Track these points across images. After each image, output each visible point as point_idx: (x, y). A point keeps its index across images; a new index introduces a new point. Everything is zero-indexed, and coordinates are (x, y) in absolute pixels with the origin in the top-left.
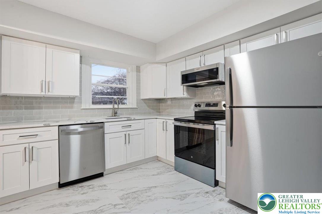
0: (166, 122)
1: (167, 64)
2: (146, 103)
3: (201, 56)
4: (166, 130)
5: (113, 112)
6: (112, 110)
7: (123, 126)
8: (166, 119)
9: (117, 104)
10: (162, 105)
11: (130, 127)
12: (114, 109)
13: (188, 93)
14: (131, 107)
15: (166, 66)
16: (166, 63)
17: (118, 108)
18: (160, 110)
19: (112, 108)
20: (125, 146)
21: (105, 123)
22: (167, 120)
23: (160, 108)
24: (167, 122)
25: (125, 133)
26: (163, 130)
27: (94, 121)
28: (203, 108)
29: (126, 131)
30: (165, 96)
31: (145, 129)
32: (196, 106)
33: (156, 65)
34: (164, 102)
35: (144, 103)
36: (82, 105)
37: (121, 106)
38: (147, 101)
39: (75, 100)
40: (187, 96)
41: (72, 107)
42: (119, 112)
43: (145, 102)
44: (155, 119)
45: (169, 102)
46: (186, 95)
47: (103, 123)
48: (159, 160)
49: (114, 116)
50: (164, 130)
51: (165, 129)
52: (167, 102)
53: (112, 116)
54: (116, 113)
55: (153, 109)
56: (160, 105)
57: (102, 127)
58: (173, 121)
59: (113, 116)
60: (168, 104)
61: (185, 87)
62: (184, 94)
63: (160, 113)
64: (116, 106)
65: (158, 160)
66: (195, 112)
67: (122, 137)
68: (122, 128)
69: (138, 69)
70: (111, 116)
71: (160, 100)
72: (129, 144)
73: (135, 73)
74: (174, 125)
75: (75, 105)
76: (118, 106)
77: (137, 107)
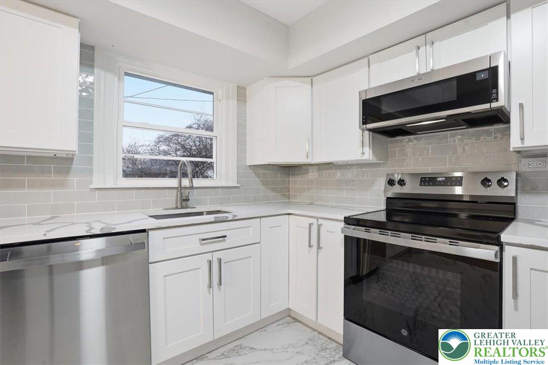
0: (319, 226)
1: (314, 79)
2: (258, 175)
3: (419, 48)
4: (319, 247)
5: (177, 197)
6: (175, 191)
7: (203, 240)
8: (317, 218)
9: (189, 176)
10: (296, 181)
11: (224, 240)
12: (180, 188)
13: (373, 150)
14: (224, 184)
15: (312, 86)
16: (311, 78)
17: (192, 188)
18: (289, 192)
19: (177, 186)
20: (210, 293)
21: (150, 233)
22: (321, 221)
23: (289, 187)
24: (321, 225)
25: (209, 256)
26: (310, 246)
27: (114, 229)
28: (412, 188)
29: (212, 252)
30: (307, 157)
31: (261, 243)
32: (391, 182)
33: (286, 82)
34: (299, 174)
35: (254, 175)
36: (95, 179)
37: (198, 182)
38: (261, 172)
39: (71, 164)
40: (371, 159)
41: (63, 185)
42: (193, 196)
43: (255, 173)
44: (287, 216)
45: (313, 175)
46: (368, 155)
47: (144, 231)
48: (294, 319)
49: (182, 208)
50: (312, 246)
51: (316, 243)
52: (308, 173)
53: (177, 208)
54: (187, 200)
55: (274, 190)
56: (289, 181)
57: (143, 246)
58: (342, 224)
59: (179, 207)
60: (310, 177)
61: (367, 133)
62: (363, 153)
63: (289, 198)
64: (186, 182)
65: (290, 316)
66: (388, 198)
67: (200, 270)
68: (202, 244)
69: (242, 95)
70: (175, 206)
71: (289, 169)
72: (219, 289)
73: (233, 103)
74: (345, 236)
75: (74, 179)
76: (192, 183)
77: (239, 185)
